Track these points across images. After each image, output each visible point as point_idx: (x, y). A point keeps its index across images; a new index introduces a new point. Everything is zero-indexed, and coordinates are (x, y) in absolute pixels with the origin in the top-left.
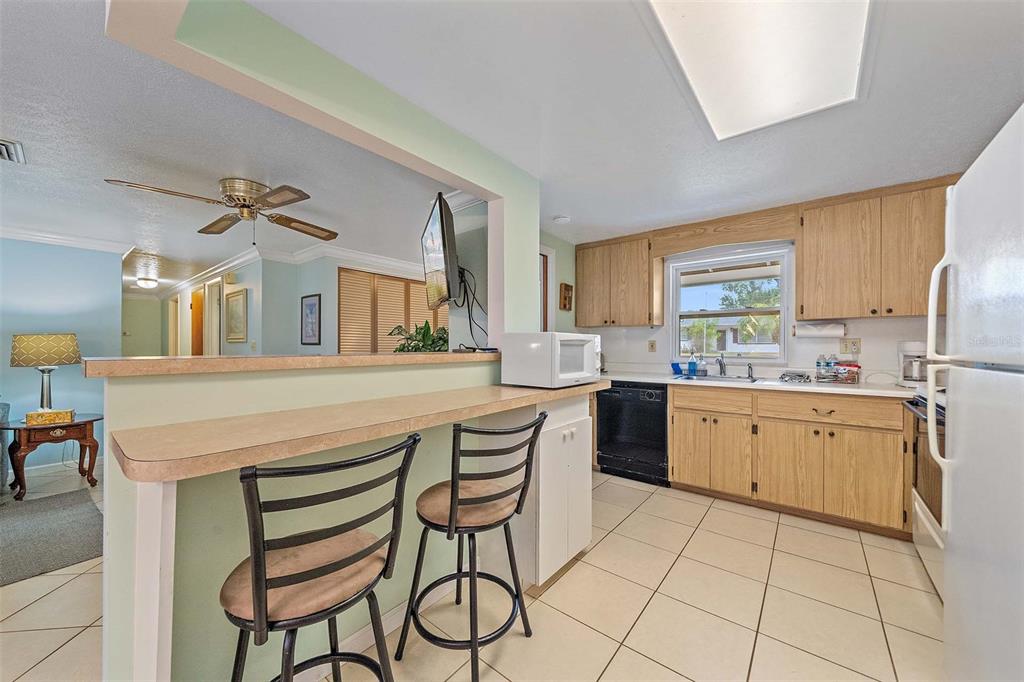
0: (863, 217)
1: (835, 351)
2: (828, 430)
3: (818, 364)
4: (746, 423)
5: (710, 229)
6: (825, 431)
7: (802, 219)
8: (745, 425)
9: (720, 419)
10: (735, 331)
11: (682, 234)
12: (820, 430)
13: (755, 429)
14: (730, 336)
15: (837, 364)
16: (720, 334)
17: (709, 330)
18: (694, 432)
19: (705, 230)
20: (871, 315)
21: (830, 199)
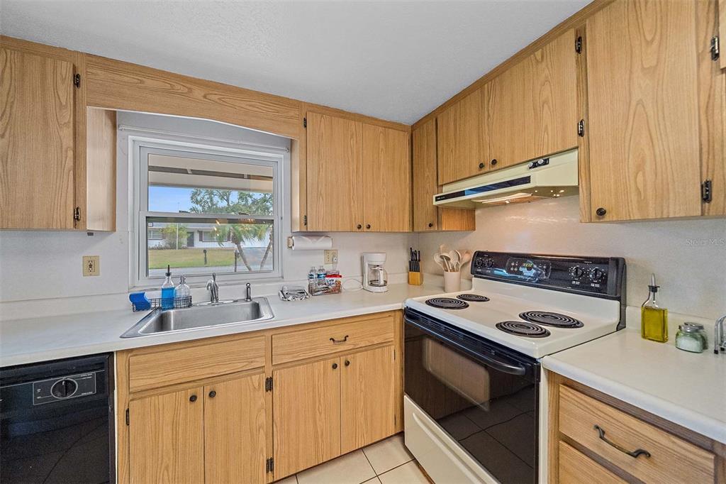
0: (352, 137)
1: (320, 263)
2: (343, 360)
3: (311, 276)
4: (259, 380)
5: (198, 93)
6: (340, 362)
7: (305, 120)
8: (256, 385)
9: (220, 388)
10: (201, 233)
11: (149, 82)
12: (337, 361)
13: (269, 384)
14: (197, 236)
15: (327, 275)
16: (189, 235)
17: (181, 231)
18: (174, 424)
19: (190, 89)
20: (357, 230)
21: (327, 108)
